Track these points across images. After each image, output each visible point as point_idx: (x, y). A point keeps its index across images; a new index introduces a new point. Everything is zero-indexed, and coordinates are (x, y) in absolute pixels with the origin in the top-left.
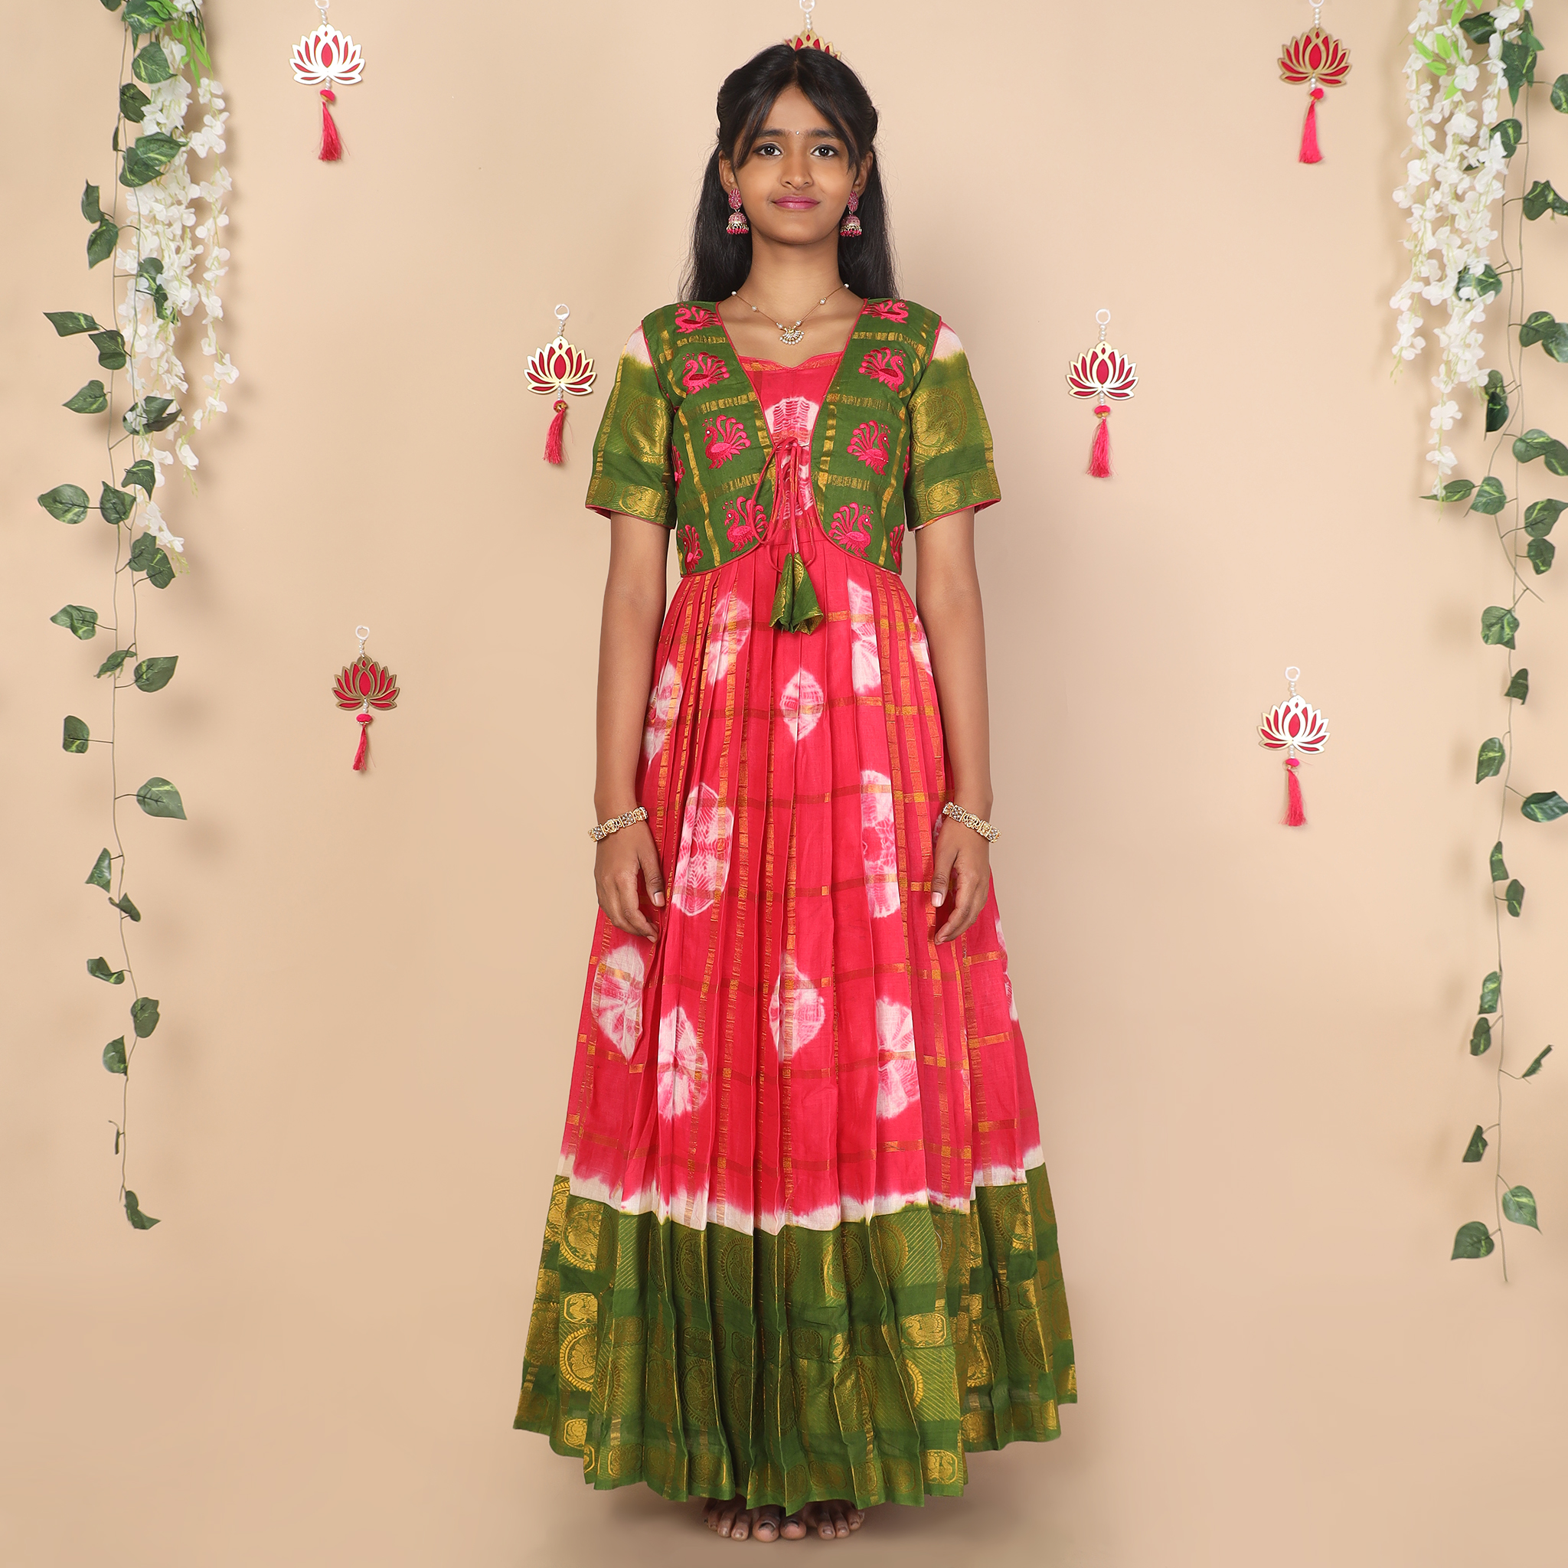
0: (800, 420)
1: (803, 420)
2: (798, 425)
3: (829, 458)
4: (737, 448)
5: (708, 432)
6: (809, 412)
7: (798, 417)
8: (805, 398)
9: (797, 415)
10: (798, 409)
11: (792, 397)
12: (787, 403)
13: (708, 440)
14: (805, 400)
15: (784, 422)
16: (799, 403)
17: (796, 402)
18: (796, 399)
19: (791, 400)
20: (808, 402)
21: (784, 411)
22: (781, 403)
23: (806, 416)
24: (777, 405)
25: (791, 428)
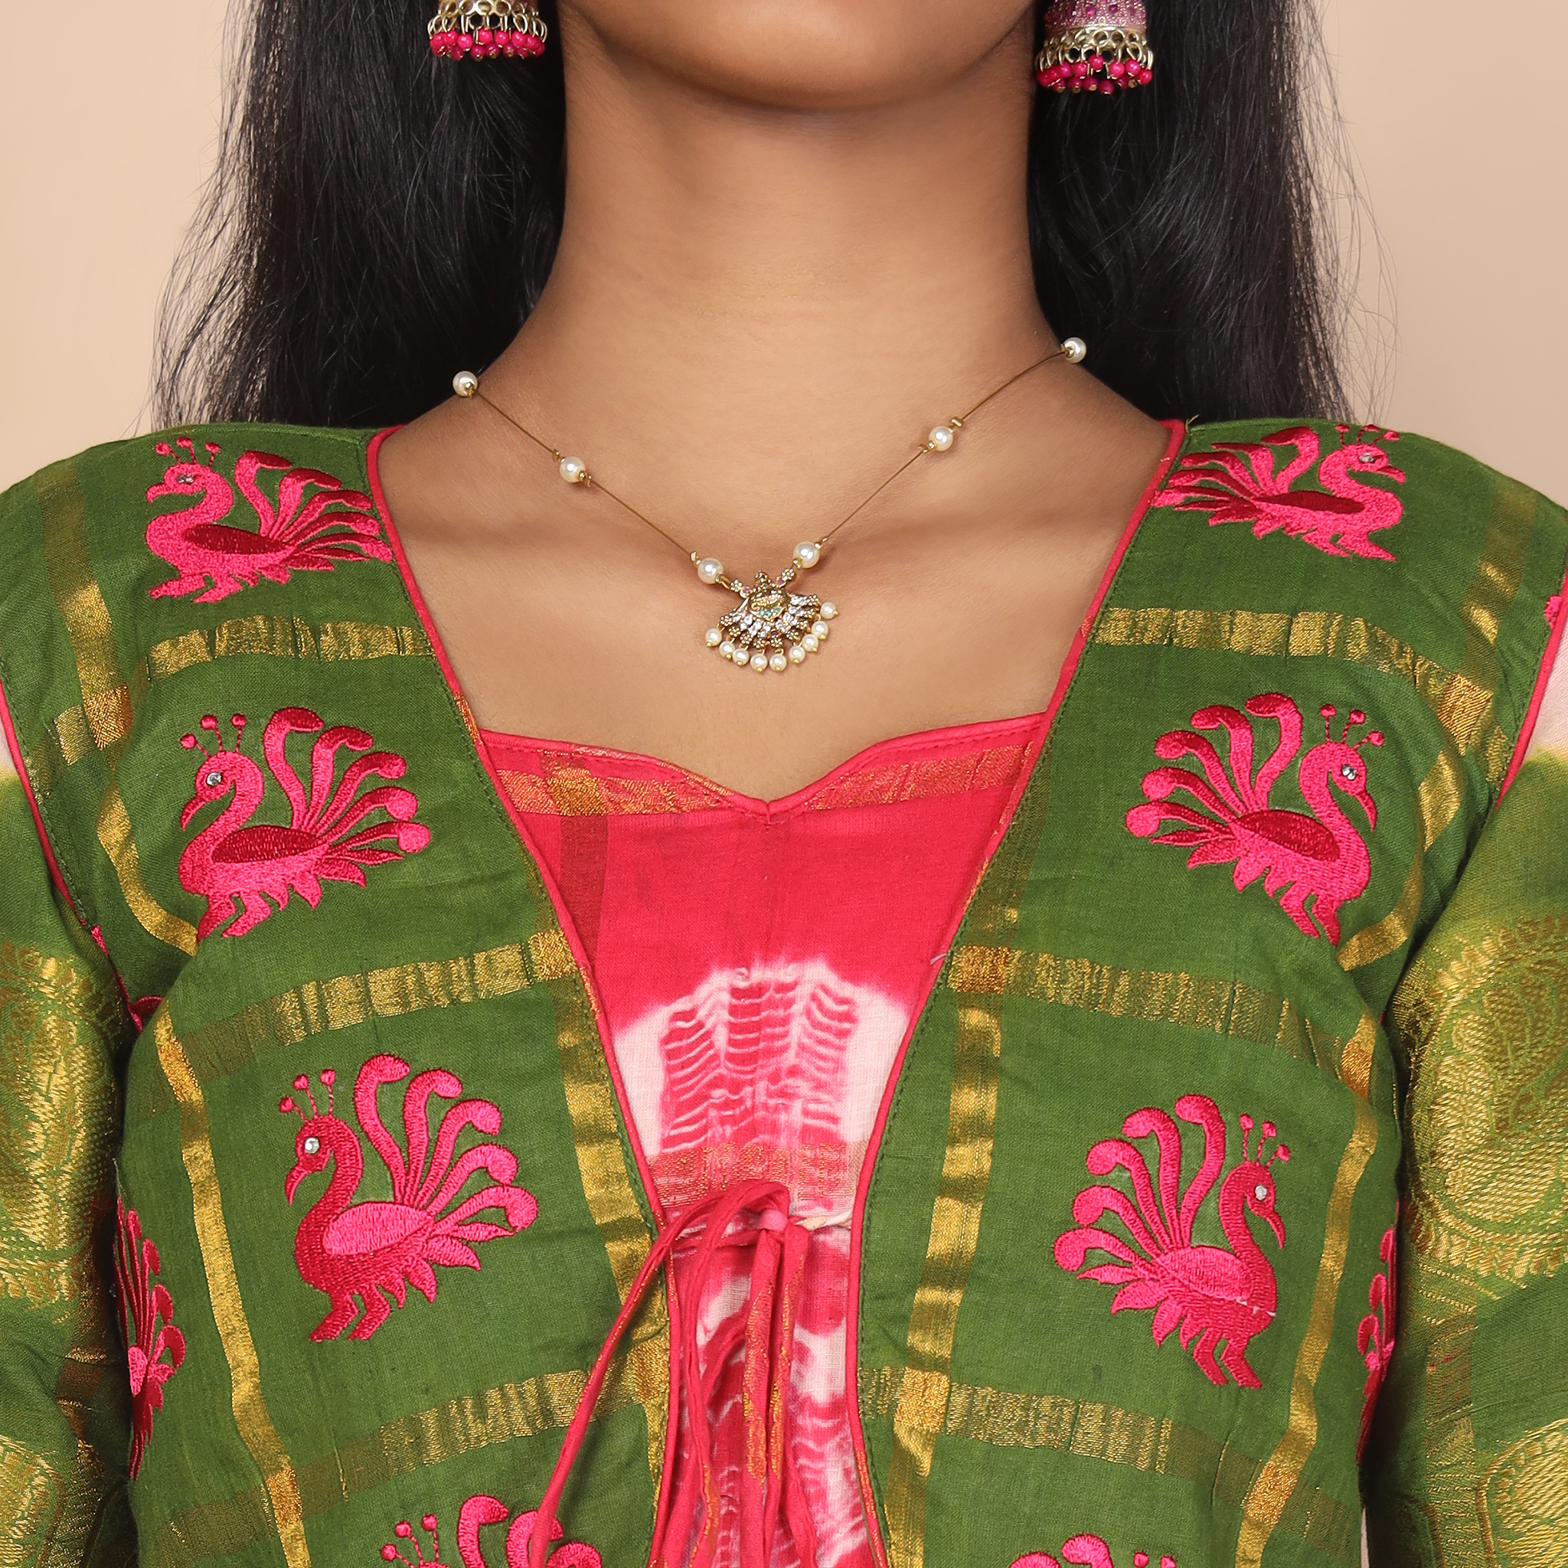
0: (803, 1087)
1: (819, 1086)
2: (794, 1116)
3: (956, 1297)
4: (467, 1232)
5: (311, 1145)
6: (851, 1043)
7: (794, 1072)
8: (835, 965)
9: (790, 1058)
10: (797, 1029)
11: (767, 959)
12: (735, 992)
13: (311, 1187)
14: (831, 979)
15: (719, 1094)
16: (802, 993)
17: (783, 988)
18: (784, 973)
19: (759, 974)
20: (847, 990)
21: (721, 1038)
22: (703, 991)
23: (839, 1066)
24: (682, 1005)
25: (753, 1130)
